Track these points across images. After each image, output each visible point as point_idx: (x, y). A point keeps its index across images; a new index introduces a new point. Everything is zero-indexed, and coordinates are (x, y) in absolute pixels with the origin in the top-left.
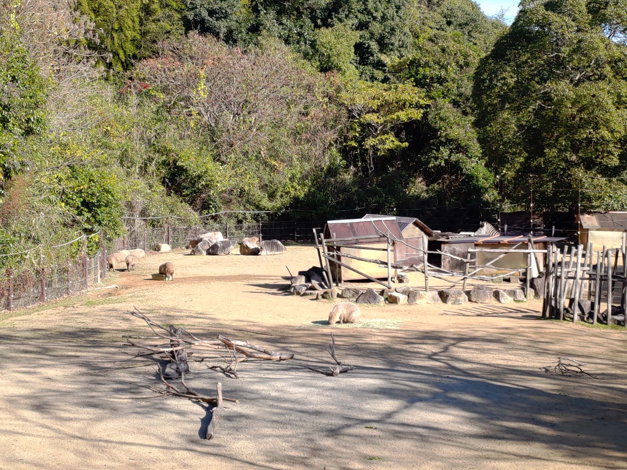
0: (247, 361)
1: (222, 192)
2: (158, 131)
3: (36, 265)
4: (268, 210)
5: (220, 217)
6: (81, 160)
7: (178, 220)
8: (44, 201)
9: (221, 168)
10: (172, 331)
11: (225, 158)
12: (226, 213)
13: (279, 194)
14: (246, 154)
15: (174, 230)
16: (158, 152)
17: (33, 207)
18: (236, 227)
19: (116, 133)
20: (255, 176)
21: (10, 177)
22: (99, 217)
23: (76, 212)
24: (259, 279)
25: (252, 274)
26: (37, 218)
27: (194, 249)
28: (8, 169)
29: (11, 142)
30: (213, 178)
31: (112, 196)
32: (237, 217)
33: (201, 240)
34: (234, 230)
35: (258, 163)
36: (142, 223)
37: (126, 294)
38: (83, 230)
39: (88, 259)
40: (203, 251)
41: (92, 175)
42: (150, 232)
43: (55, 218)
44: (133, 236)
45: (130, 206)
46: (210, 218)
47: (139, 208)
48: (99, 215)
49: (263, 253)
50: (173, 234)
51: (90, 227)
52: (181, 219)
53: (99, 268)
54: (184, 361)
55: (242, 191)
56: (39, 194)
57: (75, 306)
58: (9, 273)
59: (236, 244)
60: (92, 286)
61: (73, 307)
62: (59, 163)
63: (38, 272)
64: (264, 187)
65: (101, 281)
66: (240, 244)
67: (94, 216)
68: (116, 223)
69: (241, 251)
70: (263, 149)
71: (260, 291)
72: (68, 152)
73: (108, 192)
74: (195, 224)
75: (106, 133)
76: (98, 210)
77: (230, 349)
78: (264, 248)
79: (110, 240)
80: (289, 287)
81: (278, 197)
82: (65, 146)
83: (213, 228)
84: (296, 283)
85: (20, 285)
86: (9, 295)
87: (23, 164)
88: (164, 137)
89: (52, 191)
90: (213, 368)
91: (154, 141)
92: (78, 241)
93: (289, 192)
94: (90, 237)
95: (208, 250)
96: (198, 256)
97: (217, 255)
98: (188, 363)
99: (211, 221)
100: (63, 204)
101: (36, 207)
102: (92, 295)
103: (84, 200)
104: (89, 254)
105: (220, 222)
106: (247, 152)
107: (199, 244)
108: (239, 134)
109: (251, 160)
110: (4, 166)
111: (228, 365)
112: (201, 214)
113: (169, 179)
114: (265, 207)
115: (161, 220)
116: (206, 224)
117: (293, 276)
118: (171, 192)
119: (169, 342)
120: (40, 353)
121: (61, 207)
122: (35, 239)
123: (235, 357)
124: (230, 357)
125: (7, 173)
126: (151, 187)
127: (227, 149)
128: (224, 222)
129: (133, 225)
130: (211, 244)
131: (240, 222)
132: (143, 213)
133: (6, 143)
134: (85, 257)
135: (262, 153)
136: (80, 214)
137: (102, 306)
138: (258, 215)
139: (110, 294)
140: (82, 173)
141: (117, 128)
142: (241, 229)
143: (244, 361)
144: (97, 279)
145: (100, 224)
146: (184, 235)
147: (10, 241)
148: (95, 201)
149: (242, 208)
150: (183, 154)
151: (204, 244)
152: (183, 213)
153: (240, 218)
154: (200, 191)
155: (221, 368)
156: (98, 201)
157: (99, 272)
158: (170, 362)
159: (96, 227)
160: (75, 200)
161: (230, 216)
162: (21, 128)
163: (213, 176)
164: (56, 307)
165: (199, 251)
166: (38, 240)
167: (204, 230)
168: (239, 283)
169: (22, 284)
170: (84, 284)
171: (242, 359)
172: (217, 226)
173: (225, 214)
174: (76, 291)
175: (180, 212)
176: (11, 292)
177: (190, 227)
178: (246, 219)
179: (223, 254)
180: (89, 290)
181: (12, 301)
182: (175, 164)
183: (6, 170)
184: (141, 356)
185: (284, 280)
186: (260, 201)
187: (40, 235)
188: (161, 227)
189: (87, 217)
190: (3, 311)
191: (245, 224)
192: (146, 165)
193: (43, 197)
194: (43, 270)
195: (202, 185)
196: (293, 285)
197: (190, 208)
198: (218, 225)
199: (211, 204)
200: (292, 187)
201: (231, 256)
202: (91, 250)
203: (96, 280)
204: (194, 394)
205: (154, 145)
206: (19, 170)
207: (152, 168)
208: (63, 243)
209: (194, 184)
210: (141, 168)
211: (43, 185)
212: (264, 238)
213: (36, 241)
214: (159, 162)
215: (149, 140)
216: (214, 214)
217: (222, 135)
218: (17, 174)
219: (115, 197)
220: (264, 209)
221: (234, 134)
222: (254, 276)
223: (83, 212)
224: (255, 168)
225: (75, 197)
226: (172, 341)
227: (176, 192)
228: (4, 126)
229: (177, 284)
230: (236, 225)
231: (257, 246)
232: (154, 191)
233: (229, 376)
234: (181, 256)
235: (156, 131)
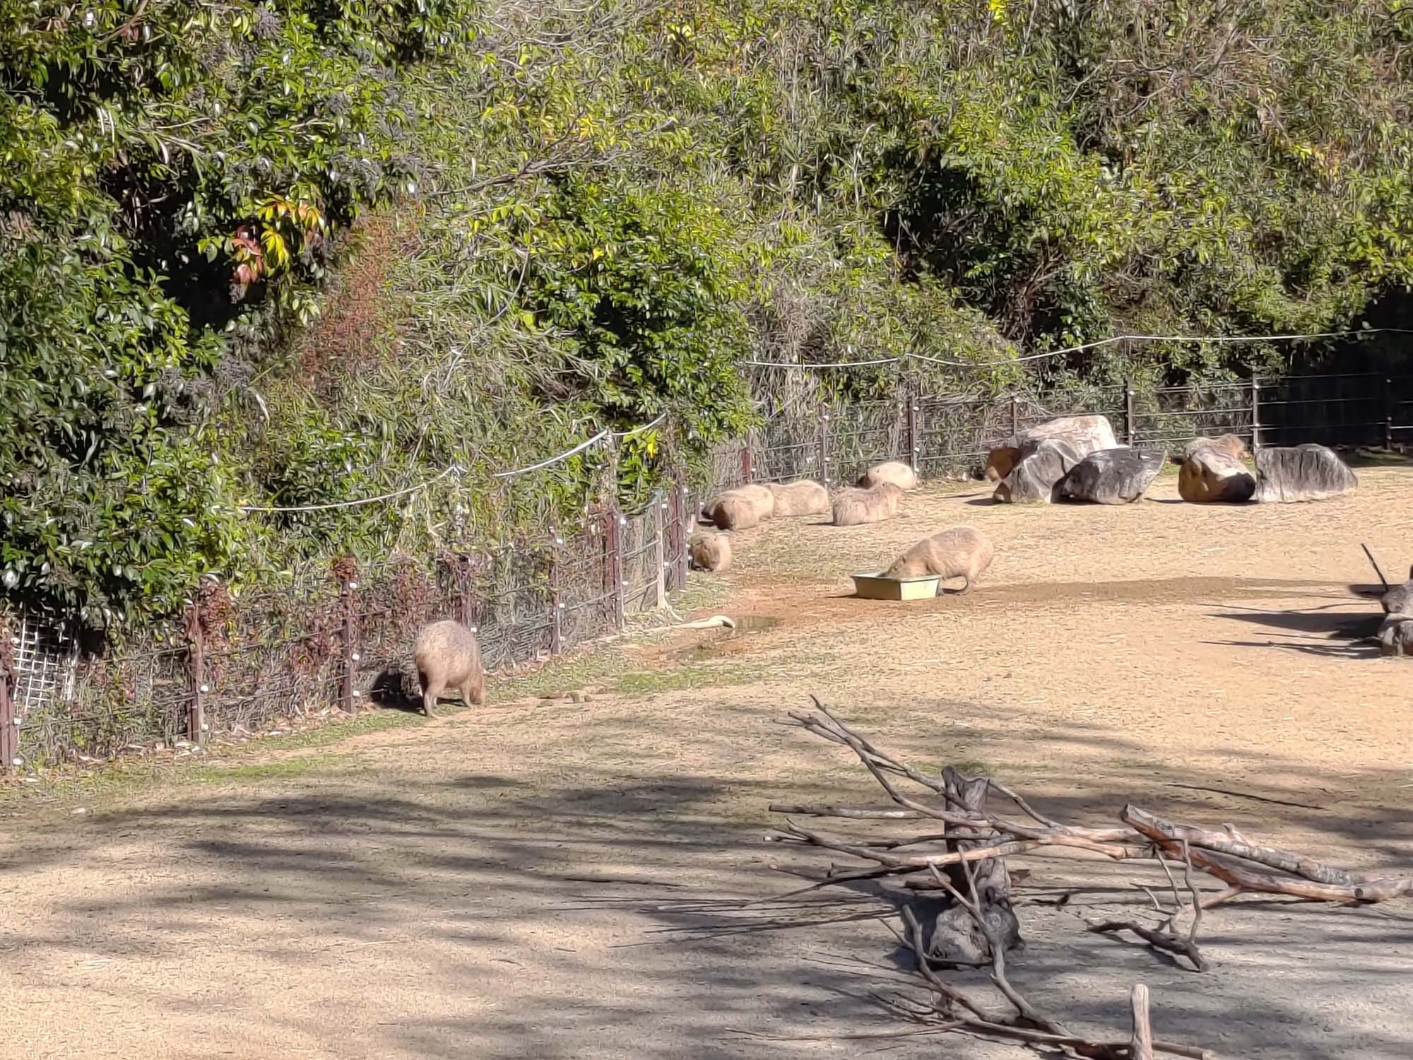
0: (1232, 905)
1: (1115, 265)
2: (869, 36)
3: (438, 543)
4: (1284, 331)
5: (1100, 359)
6: (596, 153)
7: (945, 370)
8: (461, 305)
9: (1108, 176)
10: (953, 790)
11: (1119, 137)
12: (1123, 343)
13: (1326, 269)
14: (1197, 118)
15: (931, 408)
16: (871, 116)
17: (424, 329)
18: (1160, 395)
19: (714, 49)
20: (1235, 203)
21: (345, 221)
22: (660, 365)
23: (575, 345)
24: (1257, 595)
25: (1233, 575)
26: (437, 370)
27: (1007, 482)
28: (339, 188)
29: (351, 89)
30: (1079, 214)
31: (708, 286)
32: (1165, 358)
33: (1032, 446)
34: (1154, 410)
35: (1244, 152)
36: (813, 382)
37: (764, 649)
38: (602, 411)
39: (623, 521)
40: (1041, 490)
41: (633, 207)
42: (842, 416)
43: (501, 367)
44: (779, 434)
45: (768, 321)
46: (1063, 363)
47: (797, 331)
48: (657, 356)
49: (1268, 495)
50: (927, 423)
51: (626, 400)
52: (956, 369)
53: (660, 554)
54: (999, 903)
55: (1187, 262)
56: (442, 278)
57: (582, 693)
58: (342, 573)
59: (1165, 461)
60: (635, 618)
61: (575, 698)
62: (514, 165)
63: (444, 569)
64: (1268, 244)
65: (669, 600)
66: (1177, 461)
67: (637, 360)
68: (720, 384)
69: (1182, 489)
70: (1264, 100)
71: (1265, 640)
72: (548, 124)
73: (691, 270)
74: (1011, 386)
75: (680, 51)
76: (655, 337)
77: (1168, 858)
78: (1271, 476)
79: (698, 448)
80: (1376, 623)
81: (1323, 281)
82: (537, 99)
83: (1076, 400)
84: (1398, 609)
85: (382, 615)
86: (345, 653)
87: (391, 170)
88: (890, 62)
89: (487, 267)
90: (1108, 929)
91: (854, 76)
92: (582, 453)
93: (1364, 260)
94: (627, 437)
95: (1059, 485)
96: (1021, 509)
97: (1097, 503)
98: (1014, 909)
99: (1067, 377)
100: (528, 317)
101: (433, 326)
102: (639, 653)
103: (606, 300)
104: (623, 502)
105: (1102, 379)
106: (1204, 111)
107: (1025, 462)
108: (1173, 45)
109: (1217, 141)
110: (328, 179)
111: (1165, 918)
112: (1029, 347)
113: (911, 218)
114: (1272, 319)
115: (881, 374)
116: (1050, 385)
117: (1389, 582)
118: (920, 269)
119: (940, 831)
120: (506, 867)
121: (520, 325)
122: (429, 448)
123: (1190, 889)
124: (1171, 889)
125: (337, 204)
126: (842, 247)
127: (1127, 101)
128: (1117, 377)
129: (777, 391)
130: (1070, 463)
131: (1176, 377)
132: (814, 348)
133: (334, 92)
134: (611, 514)
135: (1261, 114)
136: (591, 351)
137: (678, 694)
138: (1248, 348)
139: (702, 650)
140: (597, 199)
141: (717, 28)
142: (1181, 404)
143: (1219, 905)
144: (655, 592)
145: (662, 390)
146: (968, 426)
147: (343, 450)
148: (644, 303)
149: (1185, 323)
150: (965, 124)
151: (1045, 460)
152: (962, 343)
153: (1178, 362)
154: (1029, 263)
155: (1139, 931)
156: (657, 305)
157: (663, 566)
158: (948, 902)
159: (649, 401)
160: (570, 300)
161: (1138, 355)
162: (380, 38)
163: (1077, 207)
164: (514, 697)
165: (1026, 487)
166: (441, 449)
167: (1041, 408)
168: (1179, 608)
169: (388, 613)
170: (608, 612)
171: (1213, 898)
172: (1089, 392)
173: (1121, 348)
174: (579, 639)
175: (954, 342)
176: (353, 642)
177: (987, 398)
178: (1198, 365)
179: (1115, 499)
180: (627, 635)
181: (353, 673)
182: (936, 162)
183: (334, 192)
184: (839, 881)
185: (1356, 599)
186: (1255, 296)
187: (448, 430)
188: (881, 397)
189: (616, 364)
190: (324, 712)
191: (1197, 387)
192: (826, 168)
193: (457, 290)
194: (464, 559)
195: (1039, 240)
196: (1392, 616)
197: (990, 329)
198: (1092, 389)
199: (1068, 312)
200: (1378, 241)
201: (1143, 508)
202: (628, 487)
203: (649, 598)
204: (1045, 1028)
205: (853, 88)
206: (379, 194)
207: (850, 176)
208: (530, 460)
209: (1005, 236)
210: (805, 174)
211: (457, 245)
212: (1270, 439)
213: (436, 455)
214: (871, 157)
215: (834, 72)
216: (1080, 348)
217: (1107, 48)
218: (372, 206)
219: (718, 291)
220: (1270, 325)
221: (1153, 42)
222: (1240, 582)
223: (602, 347)
224: (1231, 172)
225: (571, 291)
226: (949, 826)
227: (937, 271)
228: (320, 30)
229: (950, 614)
230: (1162, 388)
231: (1243, 470)
232: (856, 264)
233: (1171, 962)
234: (959, 507)
235: (862, 36)
